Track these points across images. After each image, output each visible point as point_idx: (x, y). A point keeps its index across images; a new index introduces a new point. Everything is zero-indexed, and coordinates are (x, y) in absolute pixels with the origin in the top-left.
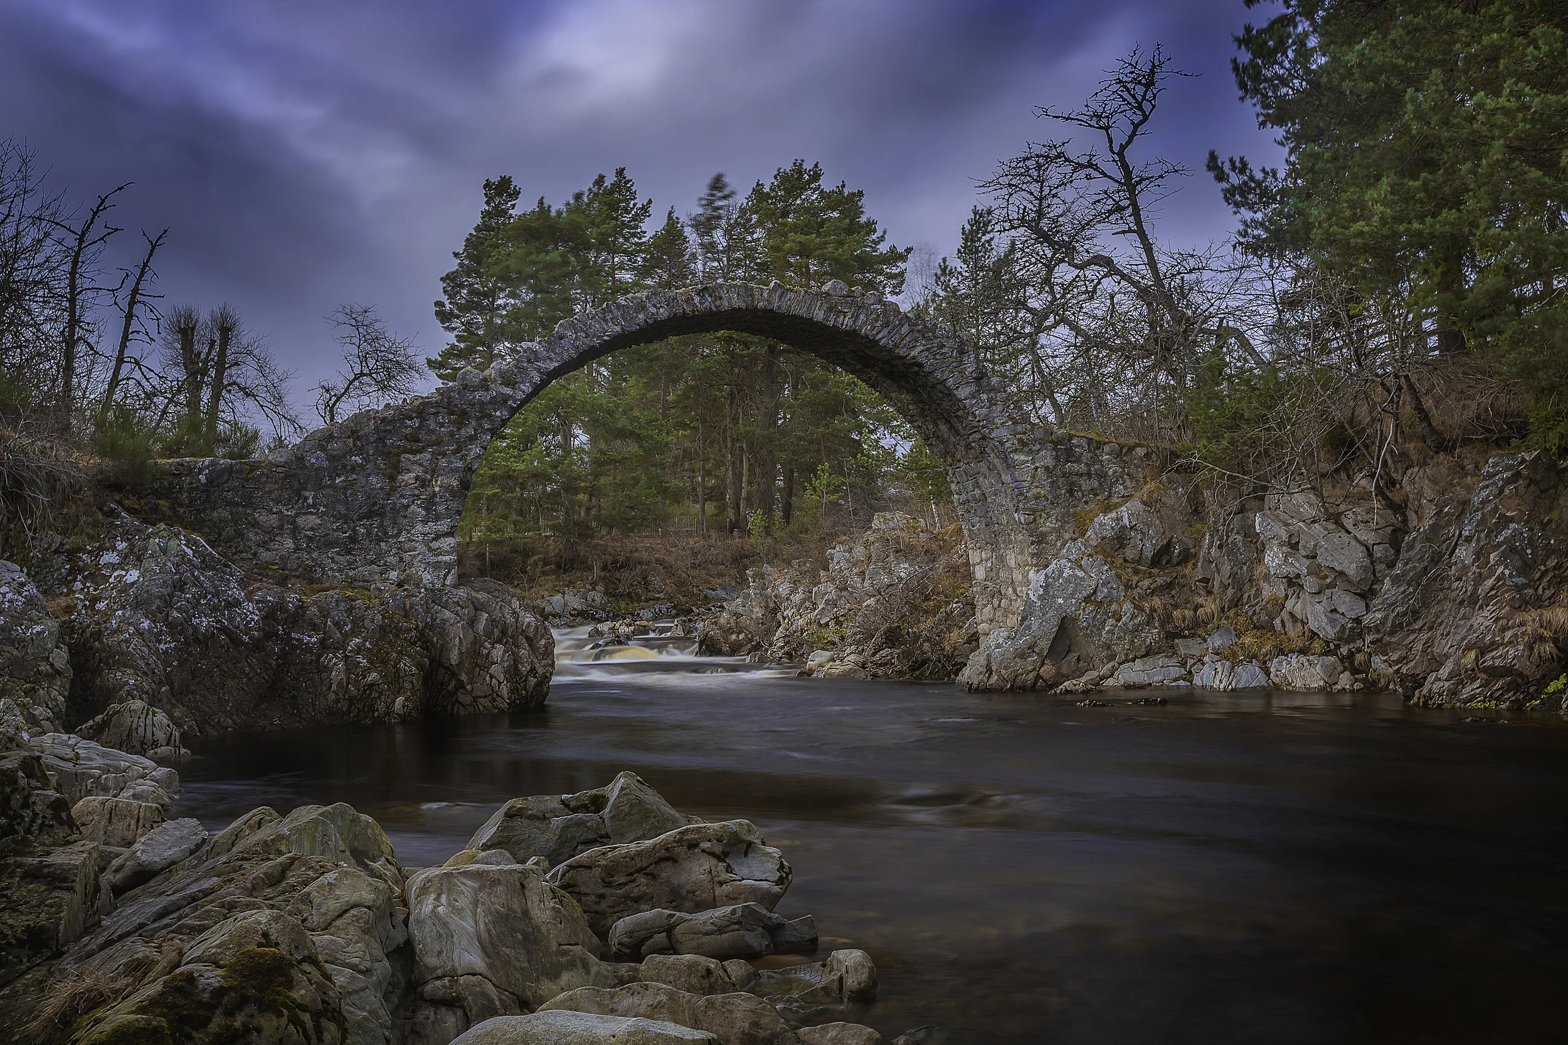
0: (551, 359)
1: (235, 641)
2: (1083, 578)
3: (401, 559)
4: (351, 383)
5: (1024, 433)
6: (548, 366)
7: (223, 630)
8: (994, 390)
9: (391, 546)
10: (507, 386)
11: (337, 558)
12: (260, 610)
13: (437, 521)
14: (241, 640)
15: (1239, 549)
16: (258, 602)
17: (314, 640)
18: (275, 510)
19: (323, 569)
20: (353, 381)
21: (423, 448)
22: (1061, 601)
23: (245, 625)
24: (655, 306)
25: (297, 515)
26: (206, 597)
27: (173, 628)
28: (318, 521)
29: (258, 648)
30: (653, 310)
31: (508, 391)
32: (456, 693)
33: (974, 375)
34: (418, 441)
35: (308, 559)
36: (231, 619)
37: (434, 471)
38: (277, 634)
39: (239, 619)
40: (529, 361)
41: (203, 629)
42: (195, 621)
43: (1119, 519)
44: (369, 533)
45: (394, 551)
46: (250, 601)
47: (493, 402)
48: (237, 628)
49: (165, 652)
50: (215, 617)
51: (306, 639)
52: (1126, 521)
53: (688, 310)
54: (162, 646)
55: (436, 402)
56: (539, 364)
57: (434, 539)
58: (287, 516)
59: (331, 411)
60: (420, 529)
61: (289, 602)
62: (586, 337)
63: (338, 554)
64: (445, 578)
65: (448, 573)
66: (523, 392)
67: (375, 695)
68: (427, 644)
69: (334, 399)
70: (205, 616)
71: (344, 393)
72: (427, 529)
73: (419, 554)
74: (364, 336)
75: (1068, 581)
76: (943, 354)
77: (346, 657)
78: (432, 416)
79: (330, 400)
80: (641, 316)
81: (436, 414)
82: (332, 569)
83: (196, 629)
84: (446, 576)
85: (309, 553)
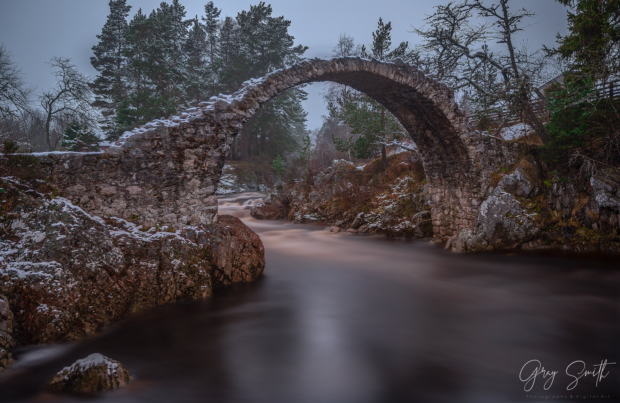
0: (265, 96)
1: (112, 273)
2: (504, 205)
3: (188, 209)
4: (60, 93)
5: (473, 136)
6: (263, 100)
7: (105, 267)
8: (462, 115)
9: (182, 202)
10: (242, 110)
11: (152, 210)
12: (122, 251)
13: (207, 186)
14: (113, 271)
15: (572, 191)
16: (121, 246)
17: (154, 265)
18: (113, 184)
19: (144, 217)
20: (61, 93)
21: (197, 146)
22: (495, 216)
23: (116, 262)
24: (317, 68)
25: (127, 186)
26: (92, 248)
27: (75, 271)
28: (140, 189)
29: (123, 275)
30: (316, 70)
31: (242, 113)
32: (223, 281)
33: (454, 108)
34: (194, 141)
35: (134, 212)
36: (107, 260)
37: (204, 157)
38: (132, 264)
39: (112, 259)
40: (253, 96)
41: (93, 270)
42: (88, 265)
43: (515, 177)
44: (170, 195)
45: (184, 204)
46: (116, 246)
47: (235, 119)
48: (111, 264)
49: (73, 289)
50: (99, 260)
51: (150, 265)
52: (519, 178)
53: (333, 70)
54: (70, 286)
55: (204, 119)
56: (259, 98)
57: (206, 197)
58: (121, 187)
59: (50, 106)
60: (198, 191)
61: (139, 244)
62: (283, 84)
63: (152, 208)
64: (212, 219)
65: (214, 215)
66: (251, 113)
67: (191, 293)
68: (210, 259)
69: (51, 101)
70: (94, 261)
71: (56, 99)
72: (202, 192)
73: (197, 206)
74: (67, 72)
75: (498, 206)
76: (442, 97)
77: (174, 273)
78: (201, 127)
79: (50, 101)
80: (310, 73)
81: (204, 126)
82: (149, 217)
83: (89, 270)
84: (213, 217)
85: (135, 208)
